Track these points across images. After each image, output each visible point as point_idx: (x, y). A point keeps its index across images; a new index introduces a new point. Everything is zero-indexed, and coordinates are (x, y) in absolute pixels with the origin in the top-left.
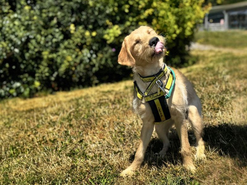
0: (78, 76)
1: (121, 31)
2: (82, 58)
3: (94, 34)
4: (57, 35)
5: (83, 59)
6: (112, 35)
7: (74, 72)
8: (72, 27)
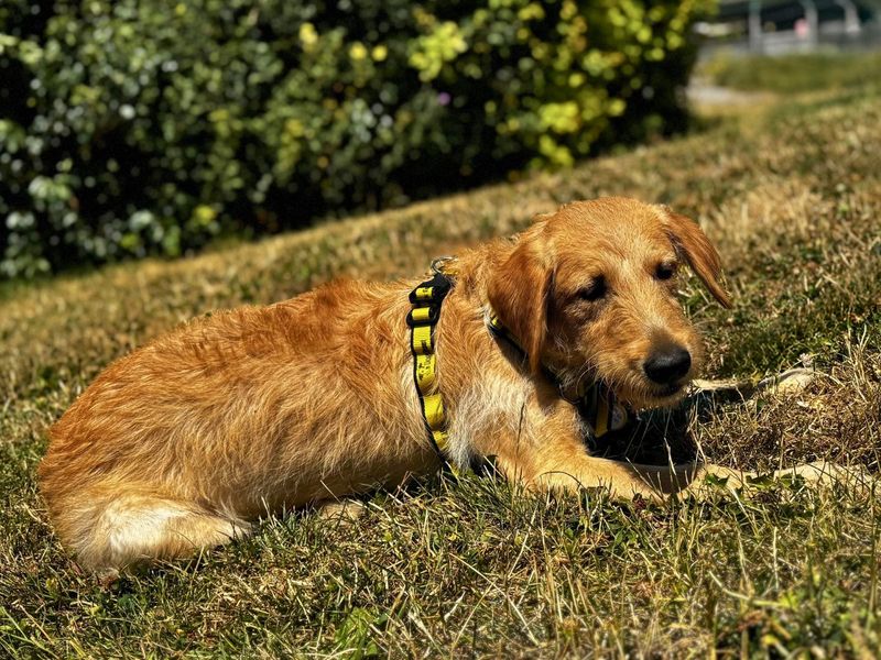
0: (339, 184)
1: (465, 39)
2: (347, 130)
3: (380, 53)
4: (261, 63)
5: (351, 131)
6: (433, 55)
7: (325, 174)
8: (308, 35)
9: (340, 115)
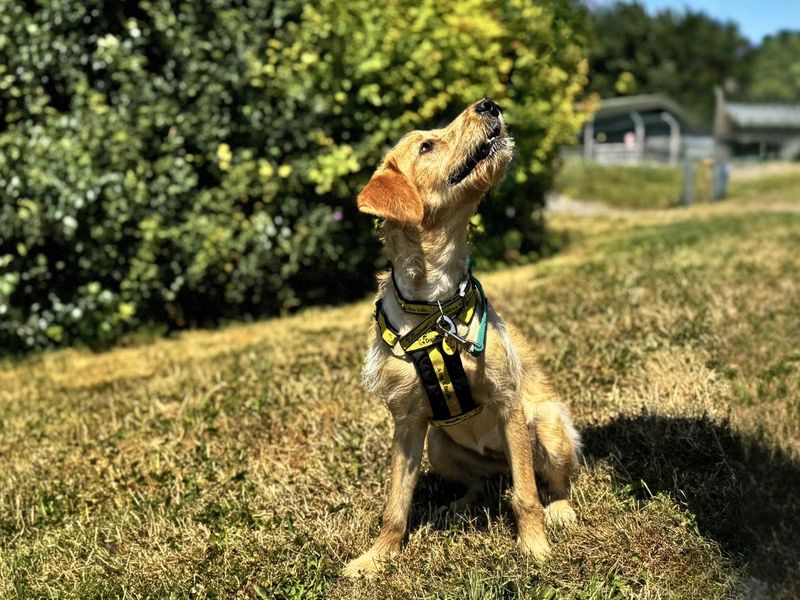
0: (242, 287)
1: (359, 161)
2: (251, 238)
3: (285, 171)
4: (180, 176)
5: (255, 239)
6: (329, 171)
7: (229, 278)
8: (224, 153)
9: (245, 225)
